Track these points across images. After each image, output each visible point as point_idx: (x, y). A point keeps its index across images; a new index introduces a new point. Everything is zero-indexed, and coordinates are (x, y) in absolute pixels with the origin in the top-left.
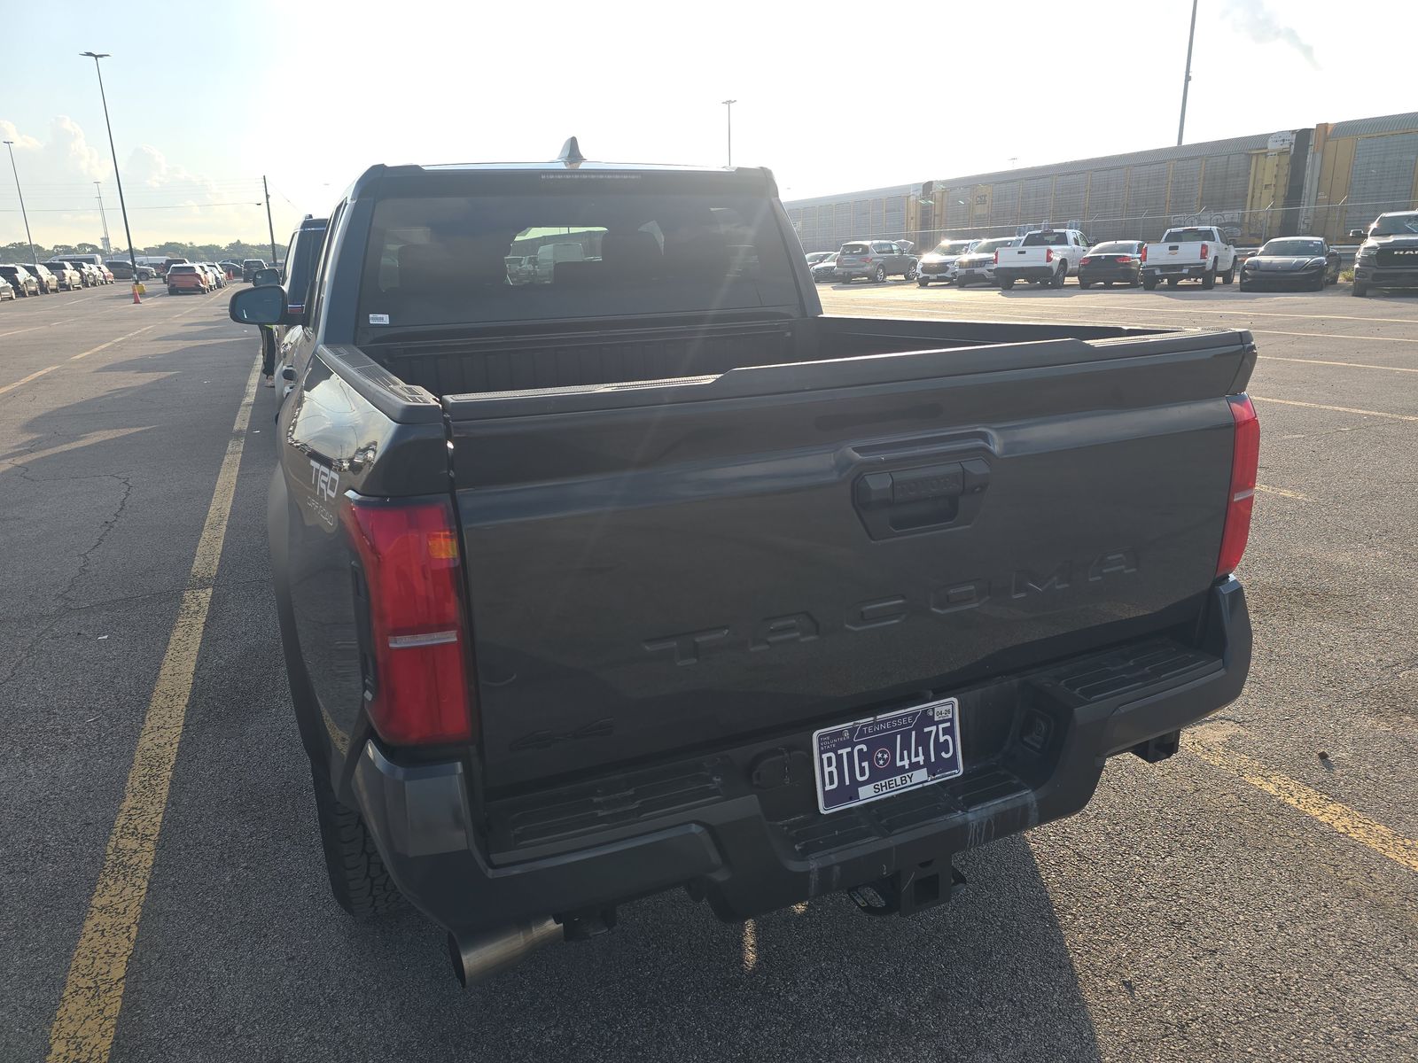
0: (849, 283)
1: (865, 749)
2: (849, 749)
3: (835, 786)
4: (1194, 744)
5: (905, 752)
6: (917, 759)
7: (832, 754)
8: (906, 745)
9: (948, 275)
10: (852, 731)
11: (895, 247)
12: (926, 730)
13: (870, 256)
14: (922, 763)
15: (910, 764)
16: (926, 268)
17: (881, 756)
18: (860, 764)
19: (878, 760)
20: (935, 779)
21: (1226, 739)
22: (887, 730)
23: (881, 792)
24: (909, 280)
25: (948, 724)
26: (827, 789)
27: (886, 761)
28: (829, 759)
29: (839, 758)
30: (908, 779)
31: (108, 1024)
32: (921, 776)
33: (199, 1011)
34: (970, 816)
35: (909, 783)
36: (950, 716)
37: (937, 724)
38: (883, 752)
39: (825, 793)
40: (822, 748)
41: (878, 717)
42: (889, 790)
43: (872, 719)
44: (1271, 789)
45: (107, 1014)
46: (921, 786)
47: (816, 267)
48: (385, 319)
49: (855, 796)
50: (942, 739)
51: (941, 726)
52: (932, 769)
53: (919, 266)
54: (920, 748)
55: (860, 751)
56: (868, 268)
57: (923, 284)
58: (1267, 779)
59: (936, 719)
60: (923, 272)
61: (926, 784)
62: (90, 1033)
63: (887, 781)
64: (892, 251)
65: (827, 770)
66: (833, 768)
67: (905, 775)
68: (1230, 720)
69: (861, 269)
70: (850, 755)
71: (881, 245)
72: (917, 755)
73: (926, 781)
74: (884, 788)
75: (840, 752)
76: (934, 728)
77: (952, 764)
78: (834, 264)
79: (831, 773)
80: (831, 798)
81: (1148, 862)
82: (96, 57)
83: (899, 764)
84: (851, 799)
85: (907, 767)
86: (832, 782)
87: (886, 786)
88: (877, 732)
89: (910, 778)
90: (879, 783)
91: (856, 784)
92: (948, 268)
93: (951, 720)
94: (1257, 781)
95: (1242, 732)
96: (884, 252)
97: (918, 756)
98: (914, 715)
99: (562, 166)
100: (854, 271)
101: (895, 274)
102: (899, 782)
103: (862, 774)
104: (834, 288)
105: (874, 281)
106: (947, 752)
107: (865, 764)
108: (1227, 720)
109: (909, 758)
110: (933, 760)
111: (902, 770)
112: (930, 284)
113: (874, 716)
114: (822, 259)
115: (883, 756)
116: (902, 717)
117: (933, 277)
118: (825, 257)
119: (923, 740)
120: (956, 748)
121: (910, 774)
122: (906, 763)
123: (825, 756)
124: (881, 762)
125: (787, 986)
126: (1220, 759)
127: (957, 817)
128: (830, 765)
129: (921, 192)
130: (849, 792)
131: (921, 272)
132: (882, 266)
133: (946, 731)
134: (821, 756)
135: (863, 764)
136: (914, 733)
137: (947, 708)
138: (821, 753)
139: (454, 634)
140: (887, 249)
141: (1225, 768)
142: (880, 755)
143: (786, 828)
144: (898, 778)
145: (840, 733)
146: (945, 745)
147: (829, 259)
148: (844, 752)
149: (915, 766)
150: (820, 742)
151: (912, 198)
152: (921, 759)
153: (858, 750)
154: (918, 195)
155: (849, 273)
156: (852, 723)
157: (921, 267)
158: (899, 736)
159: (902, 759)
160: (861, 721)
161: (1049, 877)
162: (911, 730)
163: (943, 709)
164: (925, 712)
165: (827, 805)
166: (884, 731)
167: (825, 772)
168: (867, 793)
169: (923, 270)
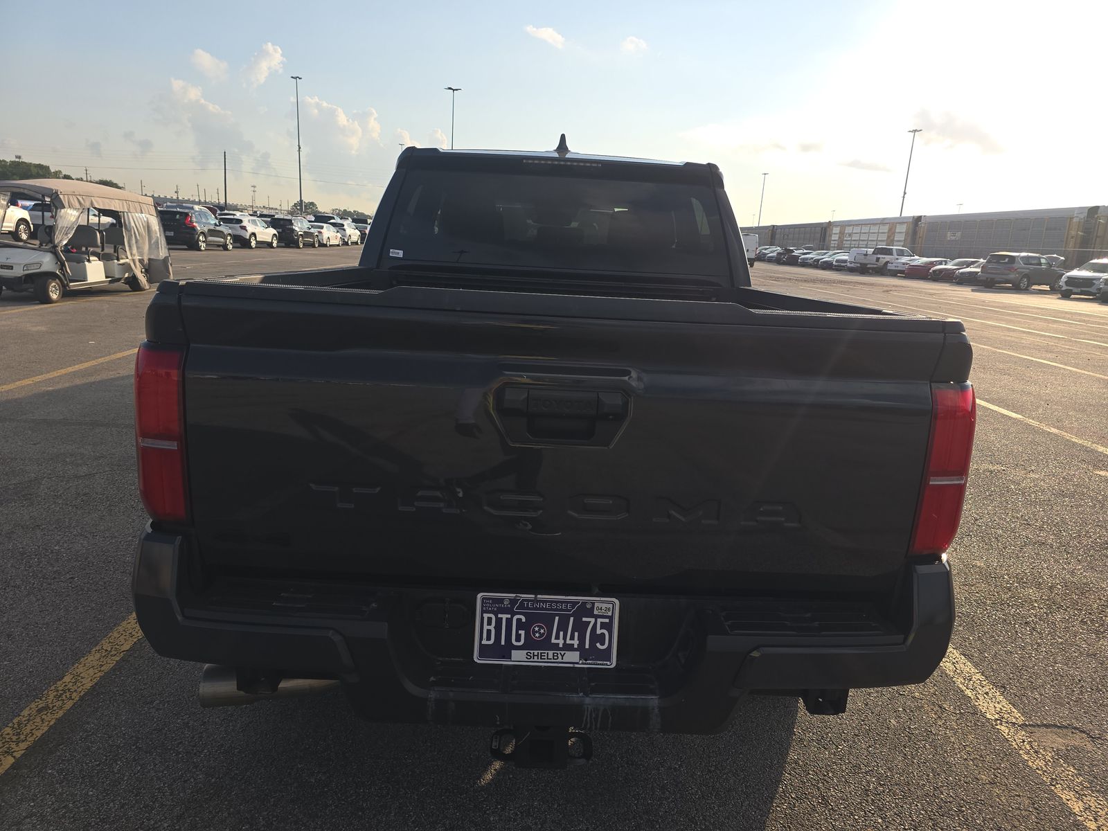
0: (991, 287)
1: (524, 620)
2: (509, 616)
3: (491, 642)
4: (1024, 741)
5: (561, 633)
6: (571, 642)
7: (492, 616)
8: (563, 627)
9: (1093, 290)
10: (513, 602)
11: (1043, 261)
12: (584, 619)
13: (1016, 266)
14: (576, 646)
15: (565, 644)
16: (1072, 281)
17: (538, 631)
18: (517, 632)
19: (534, 632)
20: (585, 664)
21: (1063, 748)
22: (546, 609)
23: (532, 660)
24: (1053, 291)
25: (607, 620)
26: (483, 643)
27: (542, 635)
28: (490, 620)
29: (499, 621)
30: (559, 655)
31: (99, 674)
32: (572, 657)
33: (145, 684)
34: (587, 700)
35: (560, 660)
36: (610, 614)
37: (597, 617)
38: (540, 627)
39: (481, 645)
40: (484, 609)
41: (539, 596)
42: (539, 660)
43: (533, 596)
44: (1077, 807)
45: (102, 669)
46: (571, 665)
47: (961, 271)
48: (400, 254)
49: (509, 657)
50: (599, 631)
51: (599, 620)
52: (585, 655)
53: (1064, 279)
54: (576, 634)
55: (519, 620)
56: (1012, 276)
57: (1066, 295)
58: (1080, 797)
59: (596, 612)
60: (1067, 285)
61: (576, 666)
62: (87, 677)
63: (540, 652)
64: (1040, 264)
65: (486, 627)
66: (492, 627)
67: (558, 652)
68: (1084, 732)
69: (1003, 276)
70: (509, 621)
71: (1028, 257)
72: (572, 638)
73: (577, 663)
74: (536, 657)
75: (500, 616)
76: (593, 620)
77: (606, 655)
78: (979, 270)
79: (489, 631)
80: (484, 651)
81: (887, 827)
82: (454, 90)
83: (553, 641)
84: (504, 657)
85: (561, 646)
86: (489, 638)
87: (538, 656)
88: (536, 609)
89: (562, 656)
90: (532, 652)
91: (510, 647)
92: (1094, 284)
93: (611, 618)
94: (1065, 796)
95: (1089, 747)
96: (1031, 264)
97: (574, 640)
98: (574, 603)
99: (556, 155)
100: (998, 278)
101: (1039, 284)
102: (551, 656)
103: (518, 639)
104: (973, 291)
105: (1017, 288)
106: (603, 644)
107: (522, 633)
108: (1081, 731)
109: (565, 638)
110: (587, 646)
111: (556, 647)
112: (1073, 296)
113: (536, 595)
114: (969, 265)
115: (539, 630)
116: (562, 602)
117: (1075, 290)
118: (973, 263)
119: (580, 628)
120: (612, 642)
121: (563, 653)
122: (561, 642)
123: (486, 616)
124: (537, 635)
125: (497, 808)
126: (1042, 763)
127: (575, 698)
128: (489, 623)
129: (1086, 215)
130: (505, 652)
131: (1064, 285)
132: (1026, 276)
133: (603, 626)
134: (482, 615)
135: (520, 632)
136: (572, 619)
137: (608, 606)
138: (483, 612)
139: (176, 445)
140: (1035, 262)
141: (1040, 772)
142: (537, 629)
143: (439, 663)
144: (551, 653)
145: (501, 600)
146: (601, 638)
147: (975, 265)
148: (504, 617)
149: (569, 648)
150: (483, 602)
151: (1075, 220)
152: (576, 643)
153: (517, 619)
154: (1082, 217)
155: (992, 279)
156: (514, 595)
157: (1066, 280)
158: (557, 618)
159: (557, 637)
160: (523, 596)
161: (780, 807)
162: (571, 615)
163: (604, 606)
164: (584, 603)
165: (481, 655)
166: (542, 609)
167: (485, 629)
168: (519, 657)
169: (1067, 283)
